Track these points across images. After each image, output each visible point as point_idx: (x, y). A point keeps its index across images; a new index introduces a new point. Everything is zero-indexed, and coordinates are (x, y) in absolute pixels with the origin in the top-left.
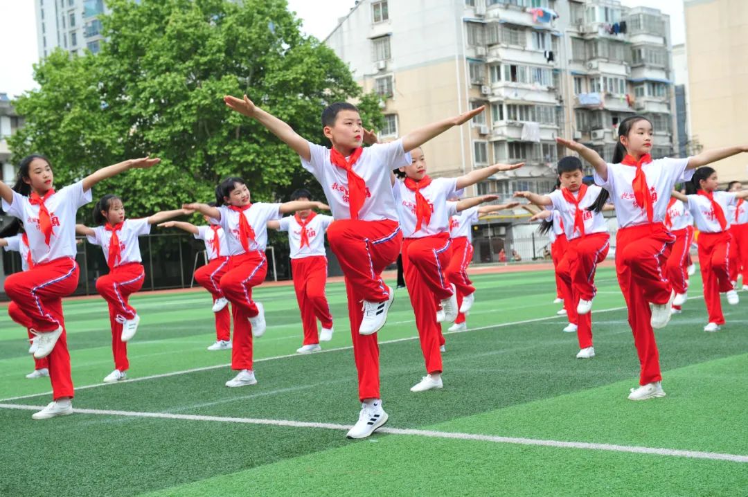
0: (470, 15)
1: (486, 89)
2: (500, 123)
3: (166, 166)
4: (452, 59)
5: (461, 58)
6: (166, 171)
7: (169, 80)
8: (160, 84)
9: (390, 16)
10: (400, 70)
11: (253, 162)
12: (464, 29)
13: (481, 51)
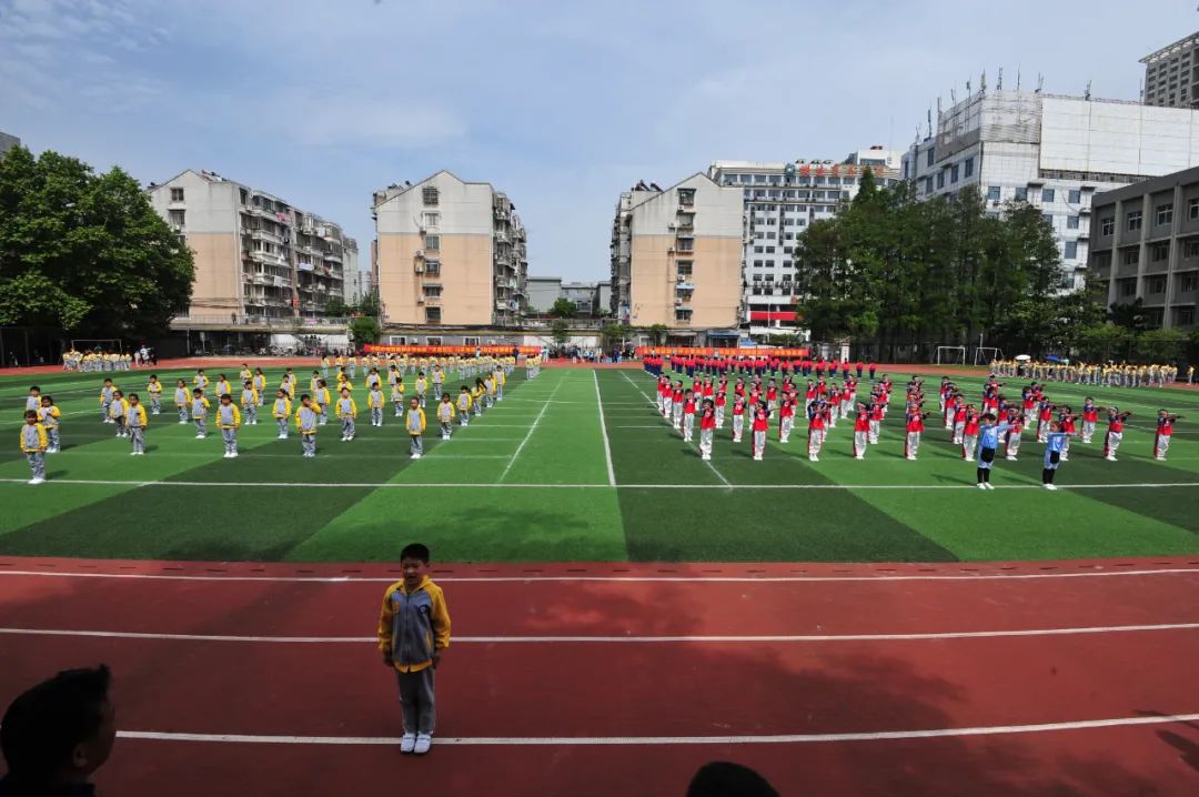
0: (243, 210)
1: (251, 254)
2: (258, 274)
3: (44, 281)
4: (232, 233)
5: (237, 234)
6: (45, 284)
7: (50, 222)
8: (40, 224)
9: (185, 199)
10: (190, 233)
11: (116, 284)
12: (240, 217)
13: (249, 231)
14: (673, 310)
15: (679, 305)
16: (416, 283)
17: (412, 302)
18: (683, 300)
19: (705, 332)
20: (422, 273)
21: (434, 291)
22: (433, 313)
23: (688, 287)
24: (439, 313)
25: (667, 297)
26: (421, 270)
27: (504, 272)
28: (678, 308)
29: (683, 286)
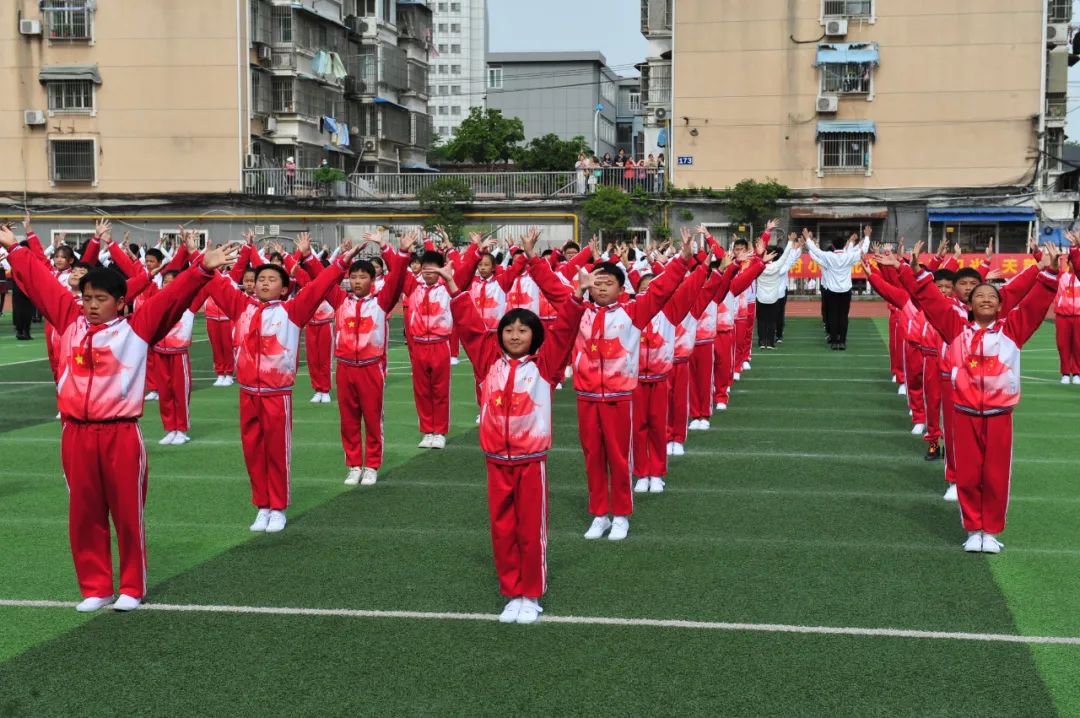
14: (809, 133)
15: (825, 115)
16: (24, 67)
17: (13, 124)
18: (843, 98)
19: (918, 203)
20: (39, 37)
21: (74, 90)
22: (73, 159)
23: (859, 57)
24: (89, 160)
25: (790, 92)
26: (35, 29)
27: (294, 27)
28: (827, 126)
29: (841, 54)
